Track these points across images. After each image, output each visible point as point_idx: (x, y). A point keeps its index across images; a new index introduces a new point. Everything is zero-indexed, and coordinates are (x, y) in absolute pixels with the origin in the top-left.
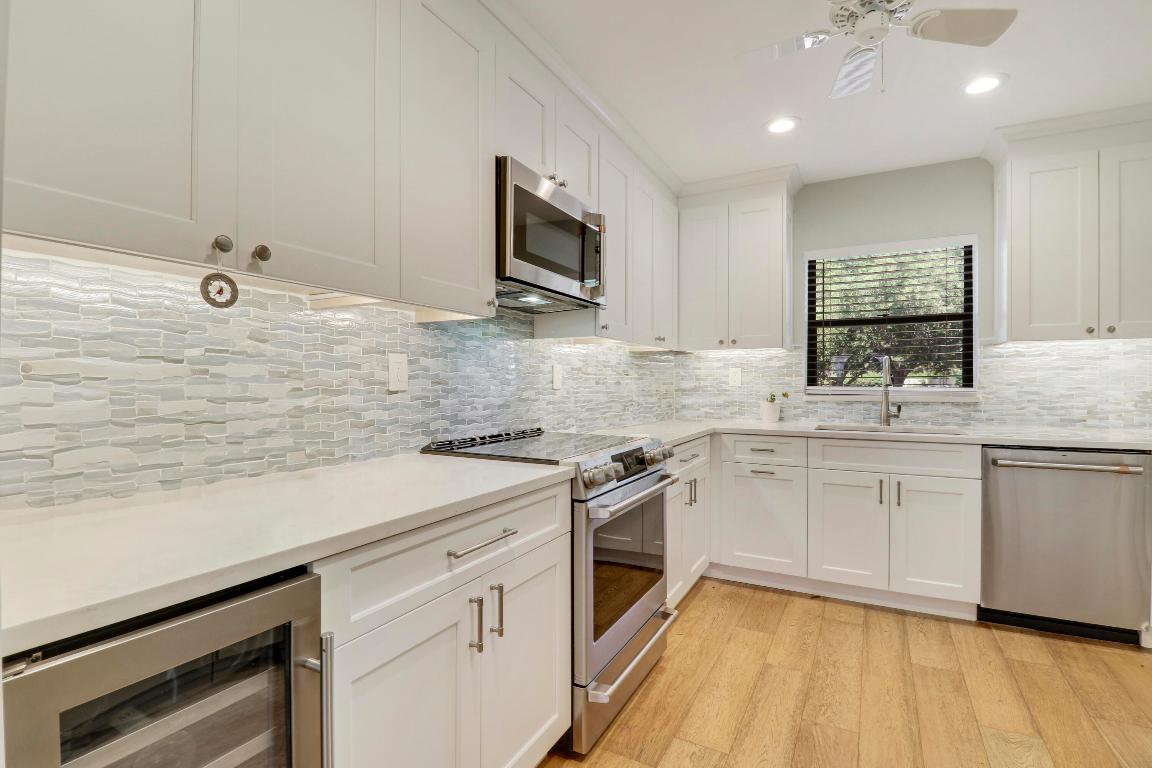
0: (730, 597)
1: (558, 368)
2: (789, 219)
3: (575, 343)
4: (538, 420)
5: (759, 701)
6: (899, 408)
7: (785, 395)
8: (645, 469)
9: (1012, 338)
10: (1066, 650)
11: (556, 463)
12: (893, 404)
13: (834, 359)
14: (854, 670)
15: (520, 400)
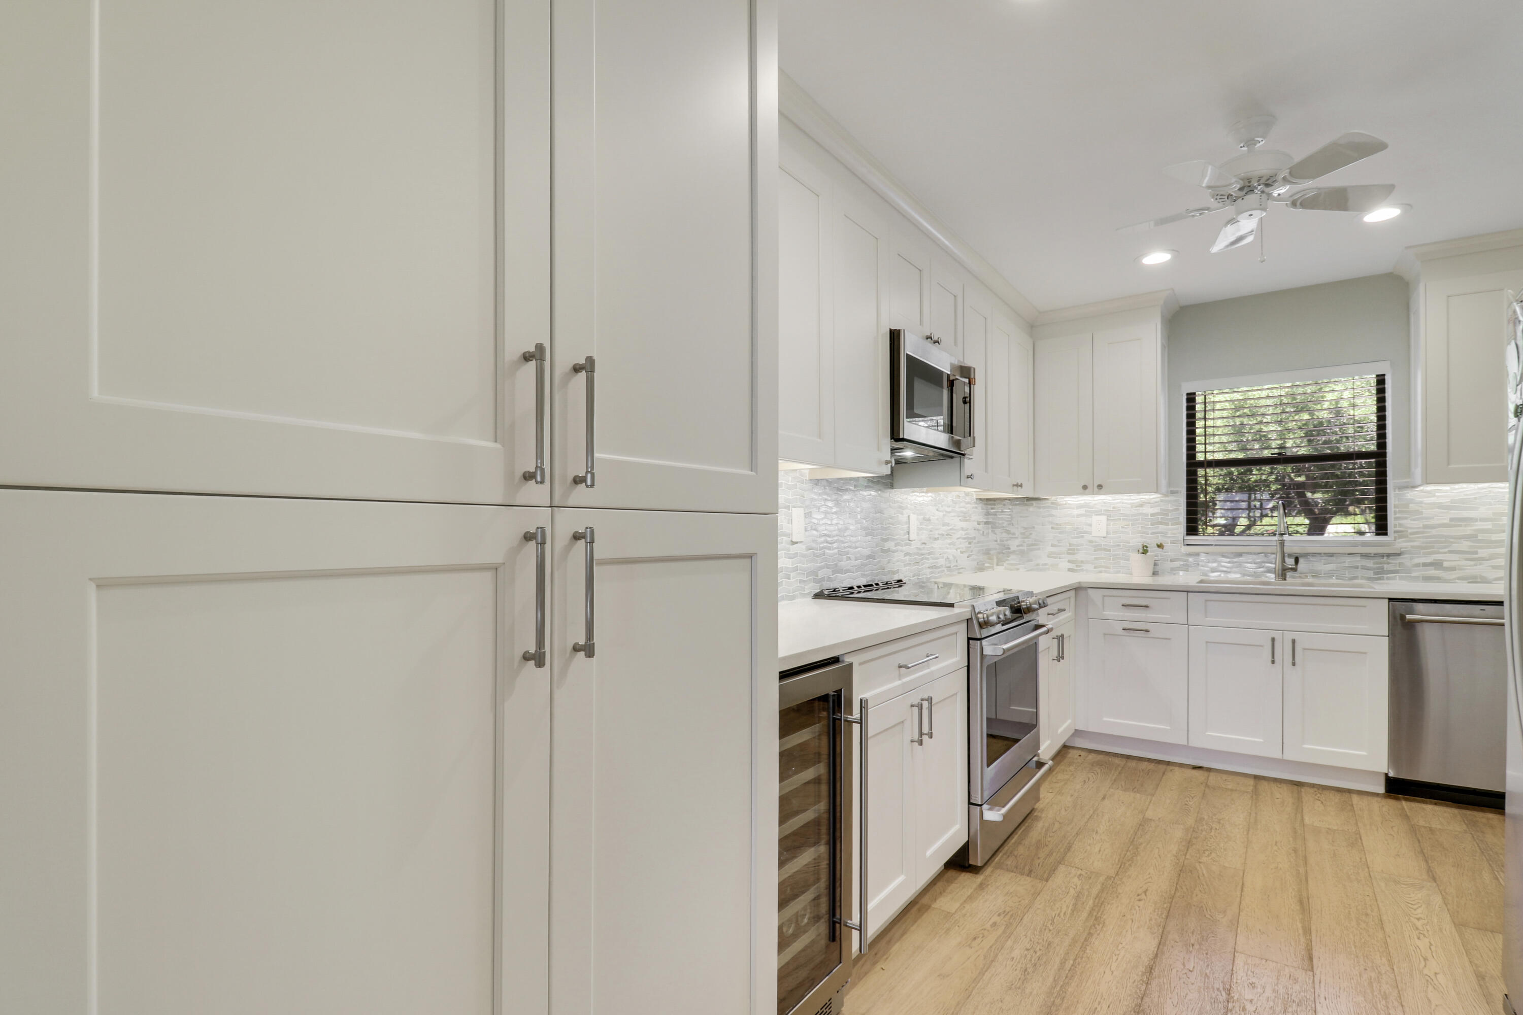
0: (1099, 764)
1: (913, 518)
2: (1163, 346)
3: (927, 492)
4: (898, 571)
5: (1141, 844)
6: (1297, 561)
7: (1160, 546)
8: (1022, 617)
9: (1427, 482)
10: (1484, 820)
11: (951, 605)
12: (1290, 556)
13: (1221, 497)
14: (1241, 826)
15: (883, 551)
